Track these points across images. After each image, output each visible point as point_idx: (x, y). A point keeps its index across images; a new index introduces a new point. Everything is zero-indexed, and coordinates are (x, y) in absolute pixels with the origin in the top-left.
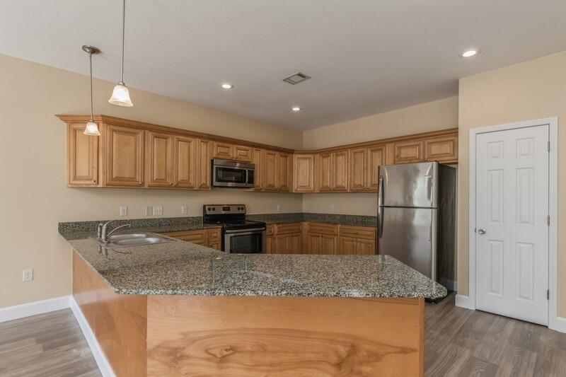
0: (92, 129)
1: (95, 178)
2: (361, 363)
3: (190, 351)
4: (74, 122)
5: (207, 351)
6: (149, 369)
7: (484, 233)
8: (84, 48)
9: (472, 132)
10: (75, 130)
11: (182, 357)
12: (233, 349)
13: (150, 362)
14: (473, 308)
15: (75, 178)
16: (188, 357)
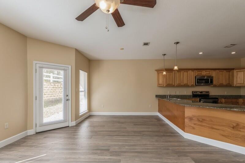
0: (164, 73)
1: (163, 84)
2: (241, 128)
3: (194, 118)
4: (159, 71)
5: (198, 119)
6: (185, 121)
8: (163, 55)
10: (159, 73)
11: (192, 119)
12: (204, 120)
13: (185, 119)
15: (159, 84)
16: (194, 120)
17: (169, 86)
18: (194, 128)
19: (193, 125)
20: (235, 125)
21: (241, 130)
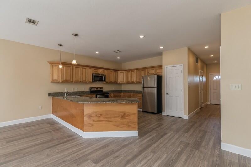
0: (61, 67)
1: (59, 80)
3: (93, 115)
4: (53, 64)
5: (96, 115)
6: (84, 119)
7: (168, 94)
9: (165, 67)
10: (53, 66)
11: (91, 117)
12: (101, 115)
13: (84, 118)
14: (166, 115)
15: (53, 80)
16: (93, 116)
17: (65, 82)
18: (92, 125)
19: (92, 122)
20: (122, 114)
21: (127, 118)
